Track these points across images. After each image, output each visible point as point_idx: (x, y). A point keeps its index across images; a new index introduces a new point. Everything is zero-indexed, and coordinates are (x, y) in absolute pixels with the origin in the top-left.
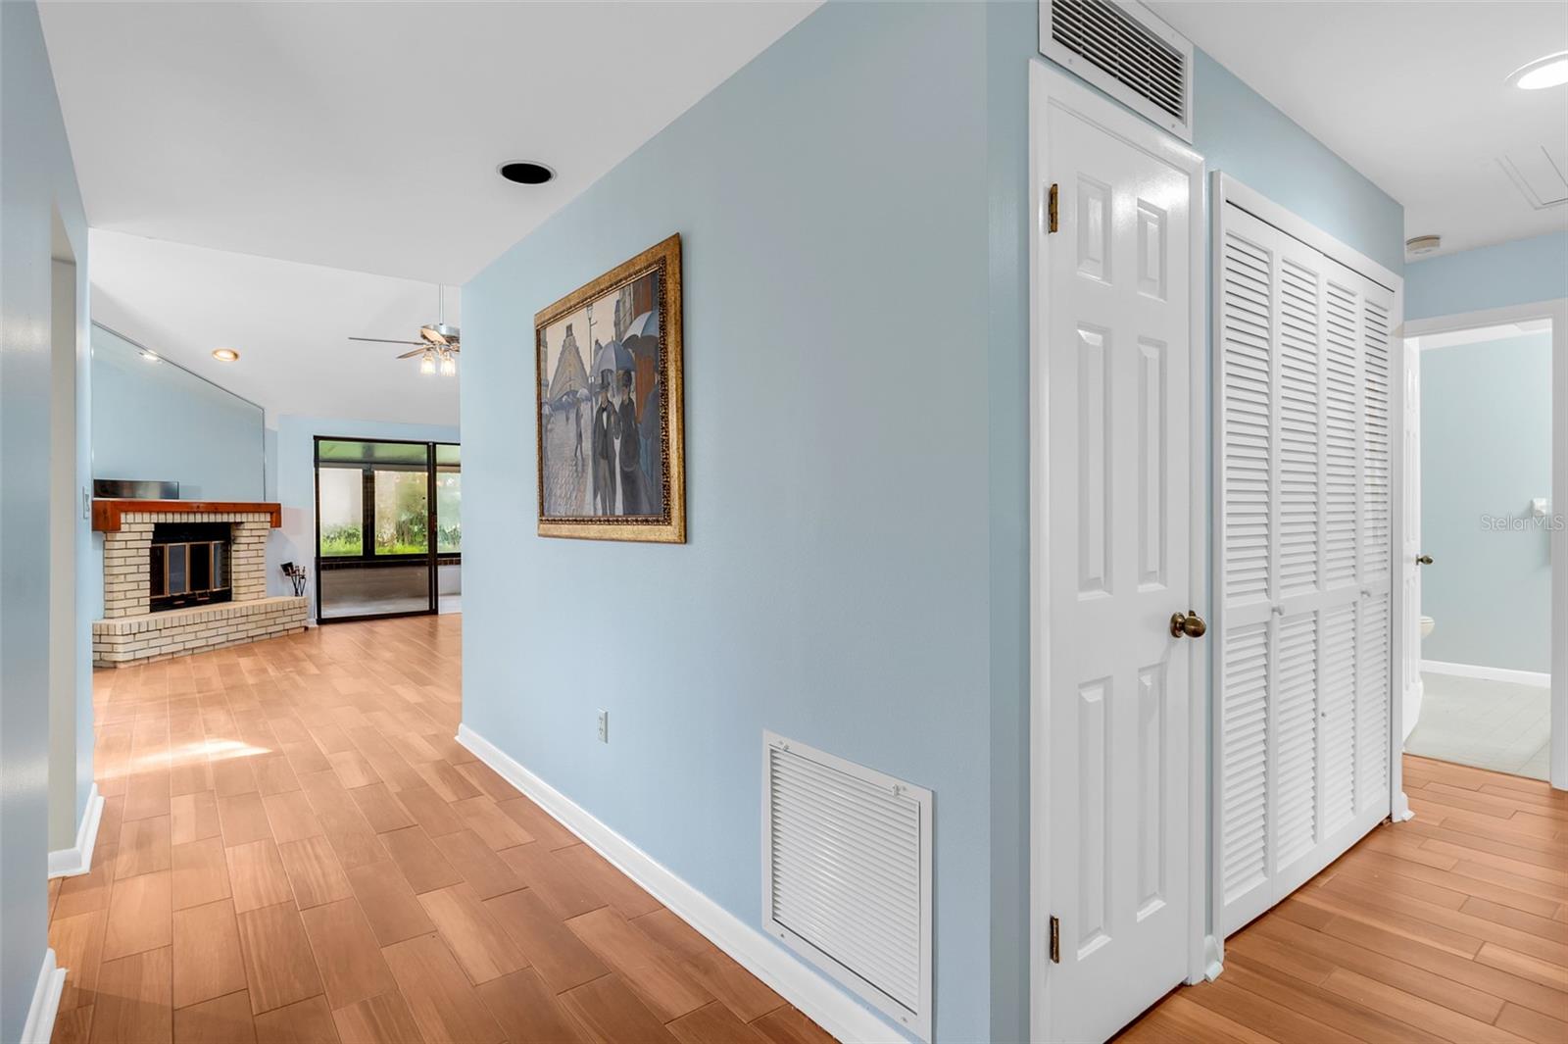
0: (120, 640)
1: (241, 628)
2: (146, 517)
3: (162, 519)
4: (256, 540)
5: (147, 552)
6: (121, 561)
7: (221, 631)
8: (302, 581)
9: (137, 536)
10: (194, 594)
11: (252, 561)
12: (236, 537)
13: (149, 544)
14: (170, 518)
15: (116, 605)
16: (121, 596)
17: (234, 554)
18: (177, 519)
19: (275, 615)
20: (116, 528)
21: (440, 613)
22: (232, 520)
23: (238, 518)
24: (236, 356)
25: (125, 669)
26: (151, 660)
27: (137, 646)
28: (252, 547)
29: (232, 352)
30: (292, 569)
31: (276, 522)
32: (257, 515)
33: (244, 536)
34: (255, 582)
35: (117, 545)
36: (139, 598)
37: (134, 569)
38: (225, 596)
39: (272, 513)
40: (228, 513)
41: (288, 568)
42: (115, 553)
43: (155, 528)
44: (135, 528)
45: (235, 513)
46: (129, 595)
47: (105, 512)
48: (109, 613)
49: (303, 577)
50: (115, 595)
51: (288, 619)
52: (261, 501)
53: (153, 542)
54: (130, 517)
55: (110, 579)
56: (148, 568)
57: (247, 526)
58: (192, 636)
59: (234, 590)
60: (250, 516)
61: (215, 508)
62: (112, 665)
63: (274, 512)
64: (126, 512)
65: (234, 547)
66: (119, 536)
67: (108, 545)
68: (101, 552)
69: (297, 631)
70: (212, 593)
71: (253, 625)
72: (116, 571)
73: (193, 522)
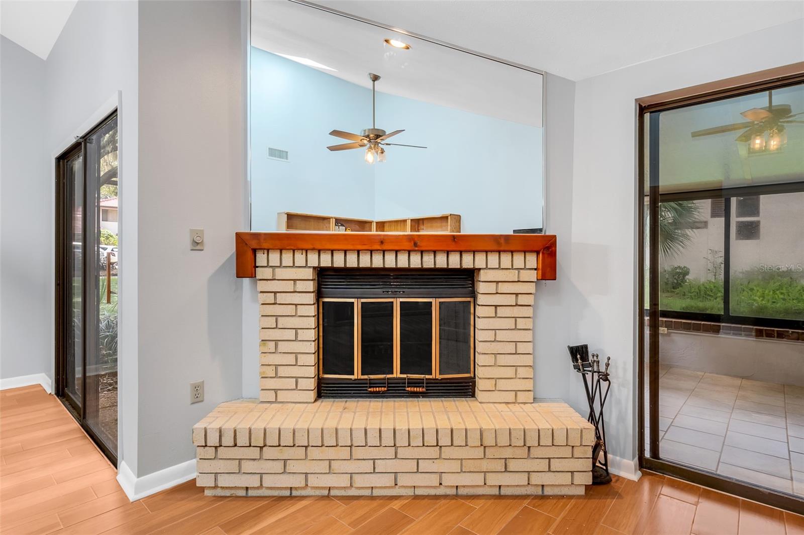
4: (510, 300)
5: (310, 310)
6: (271, 322)
8: (604, 384)
9: (289, 286)
12: (477, 294)
13: (312, 299)
23: (480, 261)
28: (503, 312)
30: (587, 359)
36: (296, 378)
37: (290, 334)
38: (461, 388)
39: (538, 253)
41: (579, 354)
43: (317, 274)
44: (282, 273)
46: (282, 371)
49: (608, 377)
53: (317, 294)
56: (312, 334)
59: (477, 380)
60: (492, 257)
63: (541, 249)
64: (266, 250)
65: (477, 310)
69: (566, 492)
70: (432, 381)
73: (382, 266)
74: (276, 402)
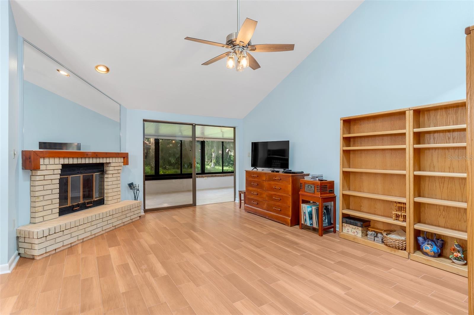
0: (37, 241)
1: (109, 222)
2: (57, 161)
3: (66, 161)
4: (116, 172)
5: (58, 181)
6: (41, 188)
7: (99, 226)
8: (138, 192)
9: (51, 172)
10: (85, 202)
11: (114, 183)
12: (107, 171)
13: (58, 177)
14: (71, 161)
15: (37, 215)
16: (41, 209)
17: (105, 180)
18: (75, 161)
19: (126, 212)
20: (37, 168)
21: (197, 205)
22: (105, 162)
23: (108, 160)
24: (108, 70)
25: (40, 260)
26: (57, 251)
27: (48, 243)
28: (114, 175)
29: (105, 67)
30: (133, 186)
31: (126, 163)
32: (117, 159)
33: (110, 170)
34: (116, 194)
35: (38, 178)
36: (52, 209)
37: (49, 192)
38: (101, 202)
39: (124, 158)
40: (103, 158)
41: (131, 186)
42: (37, 183)
43: (62, 167)
44: (49, 167)
45: (106, 158)
46: (46, 208)
47: (30, 158)
48: (33, 220)
49: (138, 190)
50: (37, 209)
51: (132, 214)
52: (119, 152)
53: (61, 175)
54: (47, 161)
55: (34, 199)
56: (58, 191)
57: (112, 165)
58: (83, 231)
59: (105, 199)
60: (114, 159)
61: (96, 155)
62: (32, 257)
63: (125, 157)
64: (44, 158)
65: (106, 176)
66: (39, 173)
67: (33, 178)
68: (29, 182)
69: (136, 219)
70: (94, 201)
71: (116, 220)
72: (37, 194)
73: (85, 163)
74: (44, 221)
